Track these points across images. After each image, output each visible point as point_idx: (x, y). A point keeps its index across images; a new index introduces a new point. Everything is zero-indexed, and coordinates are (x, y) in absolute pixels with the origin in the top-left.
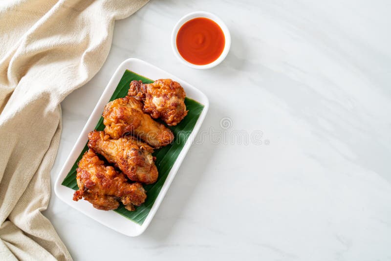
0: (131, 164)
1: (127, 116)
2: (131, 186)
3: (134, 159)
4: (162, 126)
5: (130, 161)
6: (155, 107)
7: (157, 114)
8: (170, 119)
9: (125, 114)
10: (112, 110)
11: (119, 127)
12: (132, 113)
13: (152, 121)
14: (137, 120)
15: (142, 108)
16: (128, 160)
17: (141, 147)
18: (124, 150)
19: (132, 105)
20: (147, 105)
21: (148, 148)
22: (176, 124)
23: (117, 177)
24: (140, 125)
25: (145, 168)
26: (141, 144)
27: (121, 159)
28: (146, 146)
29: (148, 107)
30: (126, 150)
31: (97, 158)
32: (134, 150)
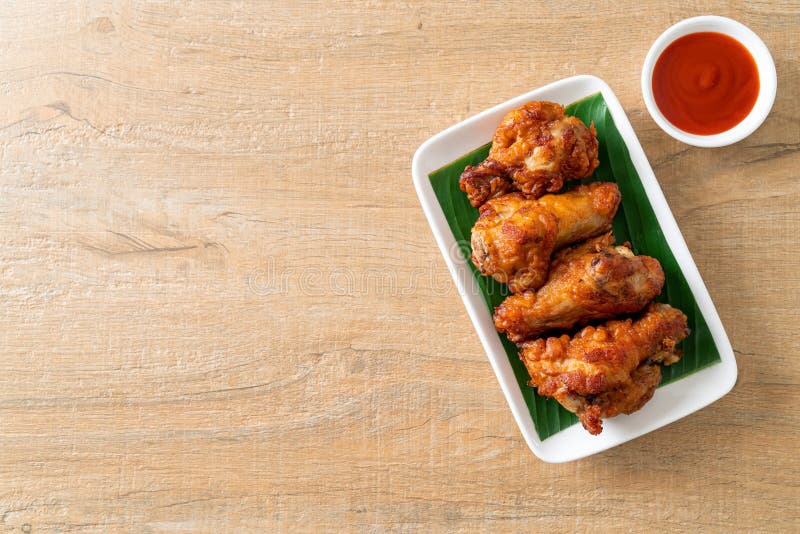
0: (615, 288)
1: (531, 228)
2: (649, 319)
3: (613, 275)
4: (582, 191)
5: (610, 287)
6: (544, 172)
7: (557, 179)
10: (495, 247)
11: (535, 258)
12: (528, 216)
13: (563, 198)
14: (546, 217)
15: (524, 198)
16: (606, 287)
17: (597, 247)
18: (581, 280)
19: (505, 209)
20: (526, 185)
21: (605, 240)
22: (598, 162)
23: (614, 332)
24: (557, 220)
25: (639, 270)
26: (588, 246)
27: (592, 298)
28: (598, 240)
29: (531, 187)
30: (585, 277)
31: (554, 339)
32: (596, 263)
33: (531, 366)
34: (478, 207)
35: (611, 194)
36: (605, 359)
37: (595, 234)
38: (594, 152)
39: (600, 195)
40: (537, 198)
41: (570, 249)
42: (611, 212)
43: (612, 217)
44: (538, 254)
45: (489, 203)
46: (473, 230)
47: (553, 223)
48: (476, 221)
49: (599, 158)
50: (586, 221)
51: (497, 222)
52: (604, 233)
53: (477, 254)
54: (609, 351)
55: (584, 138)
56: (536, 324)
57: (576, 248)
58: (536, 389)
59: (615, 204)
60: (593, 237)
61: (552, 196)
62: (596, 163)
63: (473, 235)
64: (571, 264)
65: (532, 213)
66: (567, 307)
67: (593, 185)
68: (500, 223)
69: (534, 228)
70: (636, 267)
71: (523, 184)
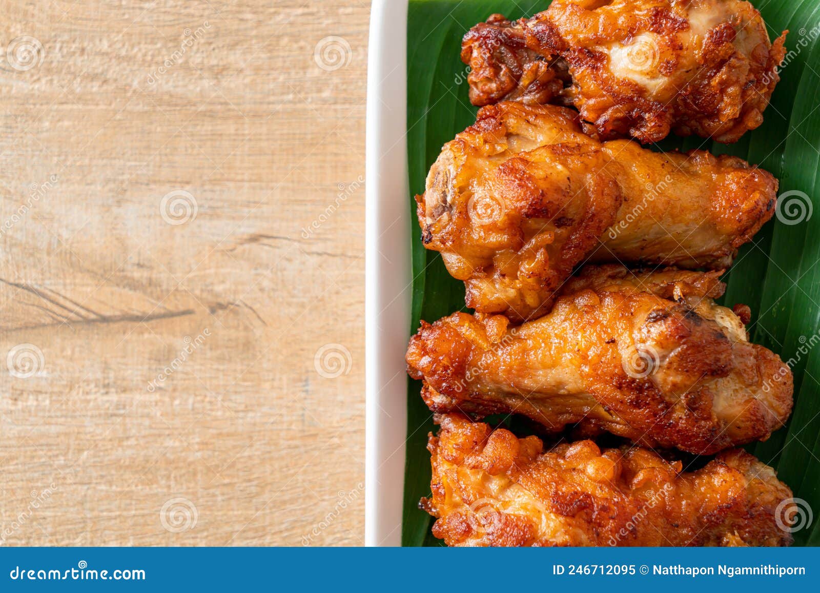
0: (674, 385)
1: (558, 190)
2: (717, 481)
3: (682, 357)
4: (701, 162)
5: (666, 379)
6: (641, 91)
7: (659, 116)
8: (729, 110)
9: (543, 185)
10: (469, 197)
11: (540, 256)
12: (564, 164)
13: (655, 160)
14: (601, 182)
15: (577, 125)
16: (659, 377)
17: (677, 292)
18: (613, 341)
19: (530, 132)
20: (592, 102)
21: (701, 282)
22: (760, 118)
23: (634, 474)
24: (620, 200)
25: (739, 374)
26: (662, 281)
27: (619, 387)
28: (688, 277)
29: (603, 109)
30: (624, 339)
31: (508, 435)
32: (656, 320)
33: (442, 470)
34: (480, 105)
35: (757, 196)
36: (590, 522)
37: (687, 263)
38: (760, 96)
39: (734, 187)
40: (604, 138)
41: (623, 270)
42: (742, 232)
43: (738, 241)
44: (549, 248)
45: (503, 106)
46: (447, 146)
47: (608, 202)
48: (461, 130)
49: (767, 114)
50: (680, 228)
51: (499, 149)
52: (707, 269)
53: (431, 197)
54: (604, 509)
55: (754, 56)
56: (488, 388)
57: (637, 274)
58: (433, 519)
59: (758, 218)
60: (681, 266)
61: (636, 149)
62: (755, 120)
63: (441, 157)
64: (608, 301)
65: (575, 162)
66: (560, 384)
67: (731, 162)
68: (503, 154)
69: (565, 194)
70: (737, 363)
71: (589, 97)
